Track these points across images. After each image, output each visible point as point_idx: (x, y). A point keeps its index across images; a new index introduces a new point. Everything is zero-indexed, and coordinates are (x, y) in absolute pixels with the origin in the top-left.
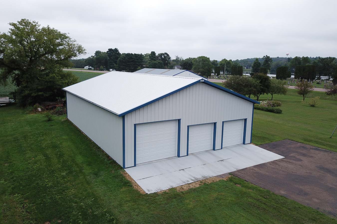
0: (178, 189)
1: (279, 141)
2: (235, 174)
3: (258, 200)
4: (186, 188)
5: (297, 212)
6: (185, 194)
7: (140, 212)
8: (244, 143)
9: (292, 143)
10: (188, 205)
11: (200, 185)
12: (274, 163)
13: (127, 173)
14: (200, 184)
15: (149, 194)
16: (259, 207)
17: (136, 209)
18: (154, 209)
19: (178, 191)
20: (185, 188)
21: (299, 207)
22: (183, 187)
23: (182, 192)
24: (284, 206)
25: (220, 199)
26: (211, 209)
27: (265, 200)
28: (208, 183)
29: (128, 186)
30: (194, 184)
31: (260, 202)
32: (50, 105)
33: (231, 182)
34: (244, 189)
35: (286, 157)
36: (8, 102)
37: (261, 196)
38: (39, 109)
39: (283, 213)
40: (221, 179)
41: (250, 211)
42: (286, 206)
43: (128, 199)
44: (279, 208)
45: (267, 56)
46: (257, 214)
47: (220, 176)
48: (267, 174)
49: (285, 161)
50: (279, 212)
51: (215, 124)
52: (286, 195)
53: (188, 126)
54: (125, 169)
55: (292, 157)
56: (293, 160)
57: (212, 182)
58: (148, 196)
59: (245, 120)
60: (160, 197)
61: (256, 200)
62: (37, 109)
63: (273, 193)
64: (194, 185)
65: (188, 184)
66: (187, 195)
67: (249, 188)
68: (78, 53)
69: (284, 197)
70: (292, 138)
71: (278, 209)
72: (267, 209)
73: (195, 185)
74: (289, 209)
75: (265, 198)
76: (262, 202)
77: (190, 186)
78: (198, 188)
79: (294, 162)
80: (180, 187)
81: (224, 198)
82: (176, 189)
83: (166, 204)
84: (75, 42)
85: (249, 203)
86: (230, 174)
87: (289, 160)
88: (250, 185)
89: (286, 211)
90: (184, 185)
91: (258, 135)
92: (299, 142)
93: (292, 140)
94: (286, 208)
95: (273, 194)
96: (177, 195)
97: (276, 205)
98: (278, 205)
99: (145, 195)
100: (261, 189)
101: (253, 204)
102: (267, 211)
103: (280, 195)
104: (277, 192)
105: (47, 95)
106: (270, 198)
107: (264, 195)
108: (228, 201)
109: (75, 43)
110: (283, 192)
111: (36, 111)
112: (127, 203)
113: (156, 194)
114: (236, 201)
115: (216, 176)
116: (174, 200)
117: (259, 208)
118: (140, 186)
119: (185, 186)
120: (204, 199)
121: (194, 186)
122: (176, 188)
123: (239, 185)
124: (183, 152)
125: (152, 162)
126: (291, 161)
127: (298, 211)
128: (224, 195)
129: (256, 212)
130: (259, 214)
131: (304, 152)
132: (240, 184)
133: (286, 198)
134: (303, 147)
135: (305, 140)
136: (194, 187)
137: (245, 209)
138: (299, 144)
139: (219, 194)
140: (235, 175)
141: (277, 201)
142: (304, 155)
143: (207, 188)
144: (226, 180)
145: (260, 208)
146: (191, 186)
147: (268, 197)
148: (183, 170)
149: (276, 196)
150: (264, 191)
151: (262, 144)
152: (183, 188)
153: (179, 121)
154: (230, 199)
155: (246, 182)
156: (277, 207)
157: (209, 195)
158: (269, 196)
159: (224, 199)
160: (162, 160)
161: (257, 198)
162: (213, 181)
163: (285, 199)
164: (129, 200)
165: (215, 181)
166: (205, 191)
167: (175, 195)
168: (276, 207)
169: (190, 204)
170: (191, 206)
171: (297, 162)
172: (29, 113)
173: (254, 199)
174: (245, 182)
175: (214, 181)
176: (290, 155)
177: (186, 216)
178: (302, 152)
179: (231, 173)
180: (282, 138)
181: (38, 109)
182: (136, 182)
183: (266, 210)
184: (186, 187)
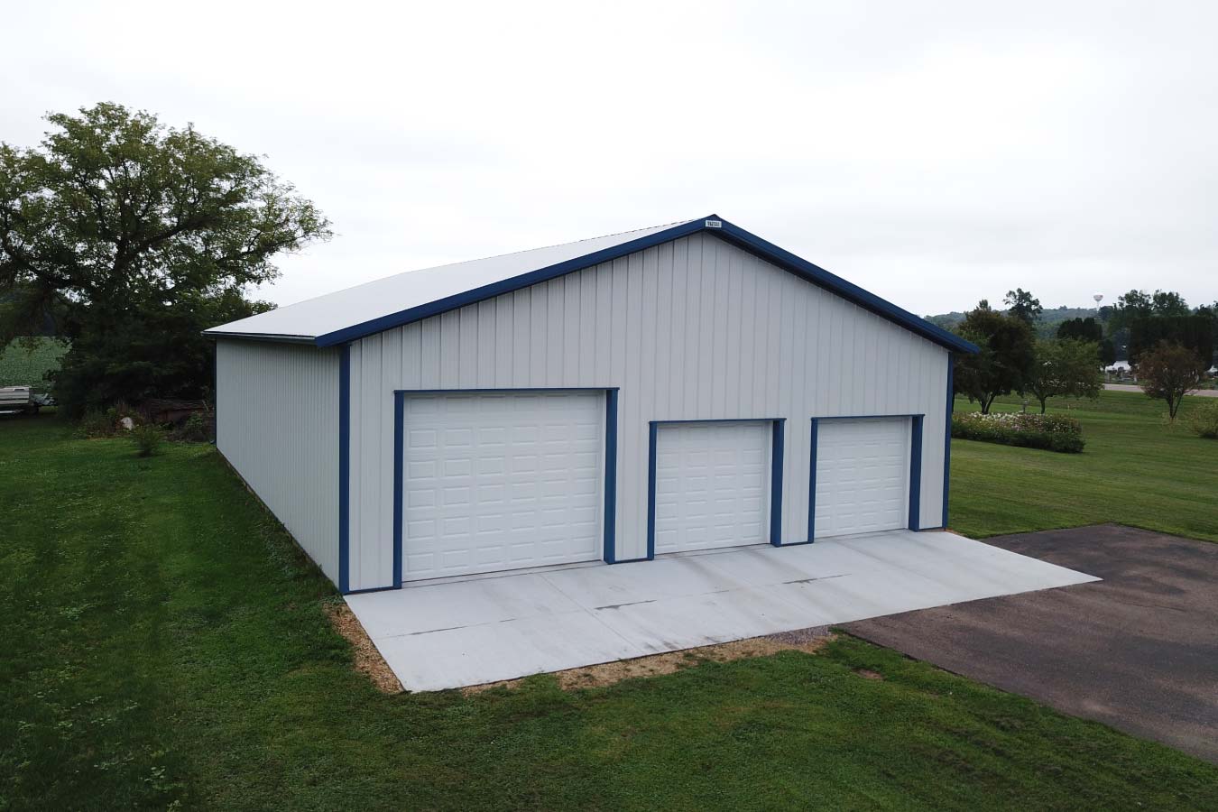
0: (567, 678)
1: (1075, 527)
2: (858, 631)
3: (965, 736)
4: (605, 678)
5: (1181, 794)
6: (596, 700)
7: (335, 770)
8: (914, 525)
9: (1132, 534)
10: (593, 746)
11: (678, 666)
12: (1053, 595)
13: (349, 612)
14: (682, 661)
15: (418, 694)
16: (969, 766)
17: (321, 755)
18: (414, 756)
19: (564, 688)
20: (602, 675)
21: (1189, 774)
22: (594, 673)
23: (582, 692)
24: (1107, 764)
25: (769, 727)
26: (709, 768)
27: (1003, 735)
28: (722, 659)
29: (332, 658)
30: (650, 664)
31: (977, 743)
32: (174, 411)
33: (838, 662)
34: (895, 691)
35: (1107, 578)
36: (26, 402)
37: (982, 718)
38: (128, 423)
39: (1099, 796)
40: (792, 647)
41: (916, 783)
42: (1114, 766)
43: (304, 711)
44: (1075, 774)
45: (1019, 290)
46: (955, 799)
47: (787, 636)
48: (1017, 633)
49: (1104, 592)
50: (1078, 791)
51: (778, 425)
52: (1113, 718)
53: (654, 426)
54: (344, 597)
55: (1135, 578)
56: (1143, 588)
57: (743, 656)
58: (404, 702)
59: (917, 421)
60: (465, 708)
61: (956, 736)
62: (118, 420)
63: (1045, 707)
64: (651, 667)
65: (621, 661)
66: (603, 703)
67: (926, 686)
68: (300, 233)
69: (1106, 727)
70: (1132, 521)
71: (1073, 778)
72: (1012, 778)
73: (655, 668)
74: (1134, 780)
75: (1003, 728)
76: (987, 746)
77: (629, 670)
78: (668, 677)
79: (1147, 595)
80: (582, 671)
81: (789, 724)
82: (557, 679)
83: (484, 738)
84: (290, 192)
85: (914, 749)
86: (835, 629)
87: (1121, 590)
88: (928, 675)
89: (1121, 787)
90: (604, 666)
91: (983, 509)
92: (1163, 532)
93: (1134, 526)
94: (1117, 774)
95: (1046, 711)
96: (555, 702)
97: (1060, 759)
98: (1072, 763)
99: (393, 697)
100: (984, 690)
101: (935, 753)
102: (1013, 787)
103: (1080, 719)
104: (1064, 703)
105: (165, 372)
106: (1030, 729)
107: (997, 716)
108: (809, 736)
109: (290, 195)
110: (1094, 707)
111: (114, 427)
112: (290, 726)
113: (451, 697)
114: (851, 736)
115: (765, 637)
116: (533, 722)
117: (968, 770)
118: (385, 663)
119: (603, 670)
120: (684, 722)
121: (652, 670)
122: (558, 674)
123: (872, 671)
124: (630, 540)
125: (484, 576)
126: (1131, 592)
127: (1182, 790)
128: (788, 712)
129: (952, 789)
130: (968, 800)
131: (1192, 563)
132: (878, 668)
133: (1114, 732)
134: (1185, 548)
135: (1191, 527)
136: (651, 673)
137: (889, 775)
138: (1164, 539)
139: (767, 704)
140: (859, 635)
141: (1066, 740)
142: (1191, 574)
143: (710, 679)
144: (810, 652)
145: (973, 770)
146: (636, 671)
147: (1017, 723)
148: (616, 607)
149: (1059, 720)
150: (996, 697)
151: (997, 535)
152: (593, 677)
153: (611, 395)
154: (816, 726)
155: (911, 661)
156: (1066, 768)
157: (714, 708)
158: (1022, 719)
159: (785, 728)
160: (531, 571)
161: (958, 727)
162: (750, 654)
163: (1109, 736)
164: (310, 714)
165: (757, 654)
166: (700, 692)
167: (542, 701)
168: (1060, 768)
169: (606, 743)
170: (606, 752)
171: (1161, 597)
172: (85, 435)
173: (941, 729)
174: (906, 660)
175: (754, 654)
176: (1125, 574)
177: (566, 797)
178: (1180, 563)
179: (841, 627)
180: (1087, 519)
181: (123, 423)
182: (374, 646)
183: (1006, 782)
184: (607, 672)
